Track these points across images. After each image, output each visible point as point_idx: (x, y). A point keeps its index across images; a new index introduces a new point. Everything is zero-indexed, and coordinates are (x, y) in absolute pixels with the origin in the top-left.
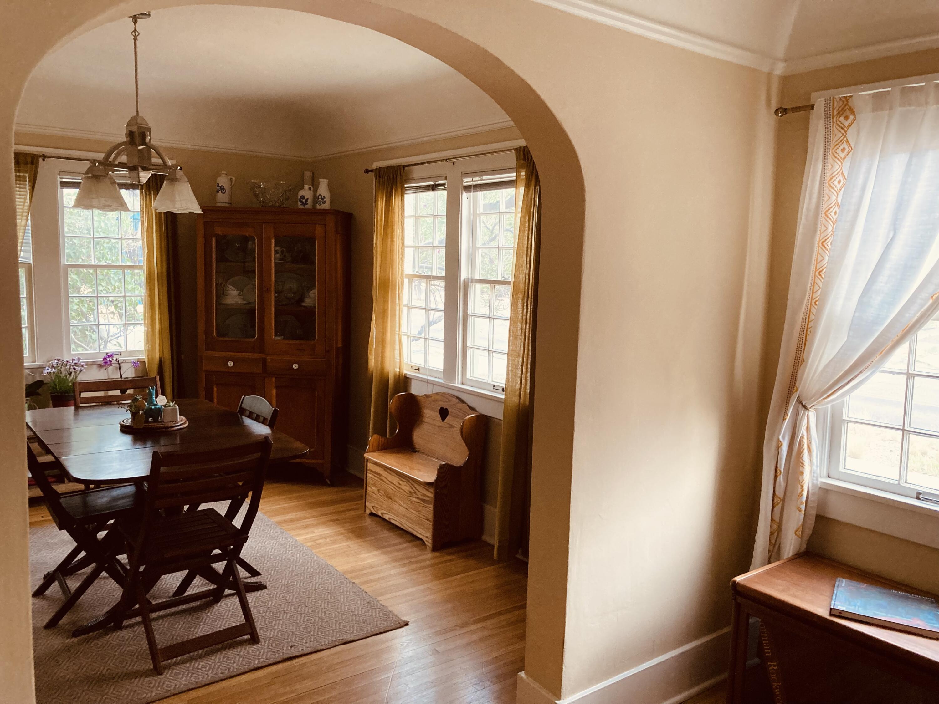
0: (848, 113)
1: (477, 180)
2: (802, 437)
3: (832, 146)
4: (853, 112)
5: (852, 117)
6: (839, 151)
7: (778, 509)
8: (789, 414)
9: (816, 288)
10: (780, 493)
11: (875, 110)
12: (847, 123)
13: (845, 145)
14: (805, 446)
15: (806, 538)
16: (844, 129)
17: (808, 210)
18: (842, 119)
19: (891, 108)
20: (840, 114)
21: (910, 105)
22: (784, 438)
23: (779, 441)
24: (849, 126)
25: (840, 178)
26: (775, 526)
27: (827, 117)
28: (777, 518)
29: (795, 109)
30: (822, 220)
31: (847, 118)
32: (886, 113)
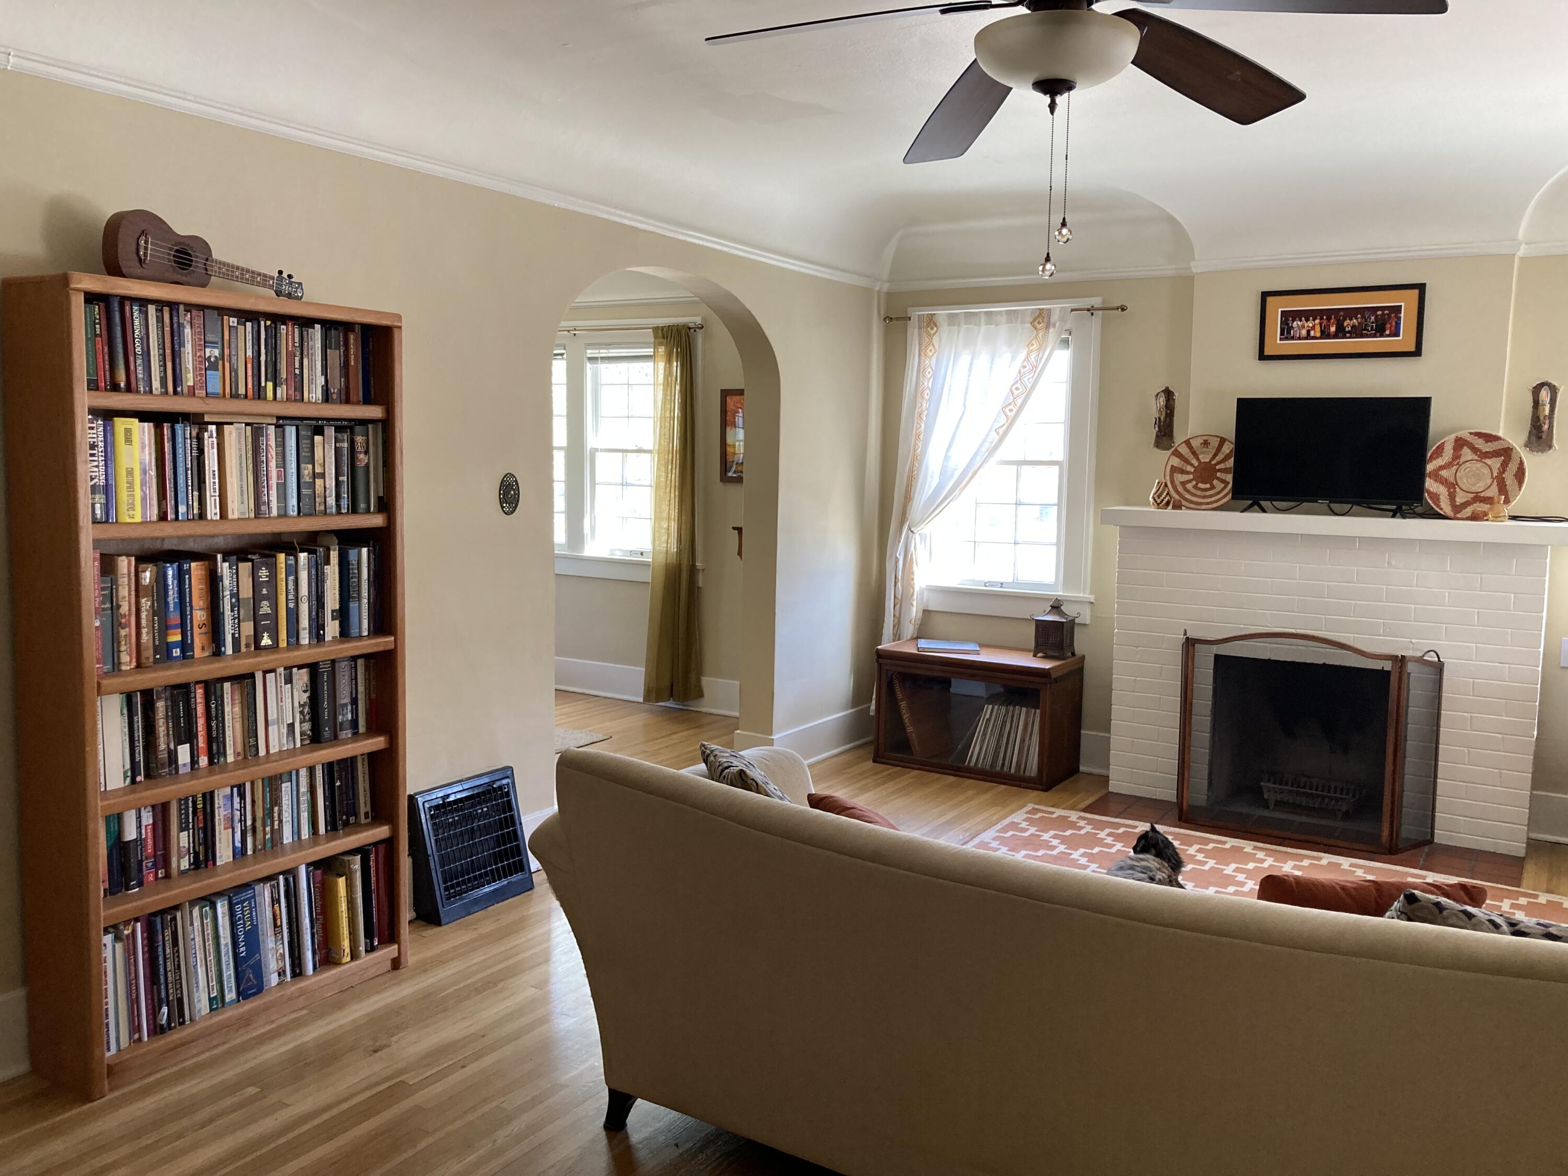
0: (932, 325)
1: (604, 353)
2: (912, 554)
3: (923, 347)
4: (936, 326)
5: (935, 329)
6: (928, 351)
7: (898, 607)
8: (903, 537)
9: (917, 447)
10: (899, 596)
11: (949, 325)
12: (932, 332)
13: (931, 347)
14: (914, 560)
15: (917, 627)
16: (931, 336)
17: (910, 391)
18: (929, 329)
19: (959, 326)
20: (928, 326)
21: (970, 324)
22: (900, 555)
23: (896, 557)
24: (934, 334)
25: (930, 370)
26: (896, 621)
27: (919, 328)
28: (897, 615)
29: (898, 319)
30: (919, 400)
31: (932, 329)
32: (956, 328)
